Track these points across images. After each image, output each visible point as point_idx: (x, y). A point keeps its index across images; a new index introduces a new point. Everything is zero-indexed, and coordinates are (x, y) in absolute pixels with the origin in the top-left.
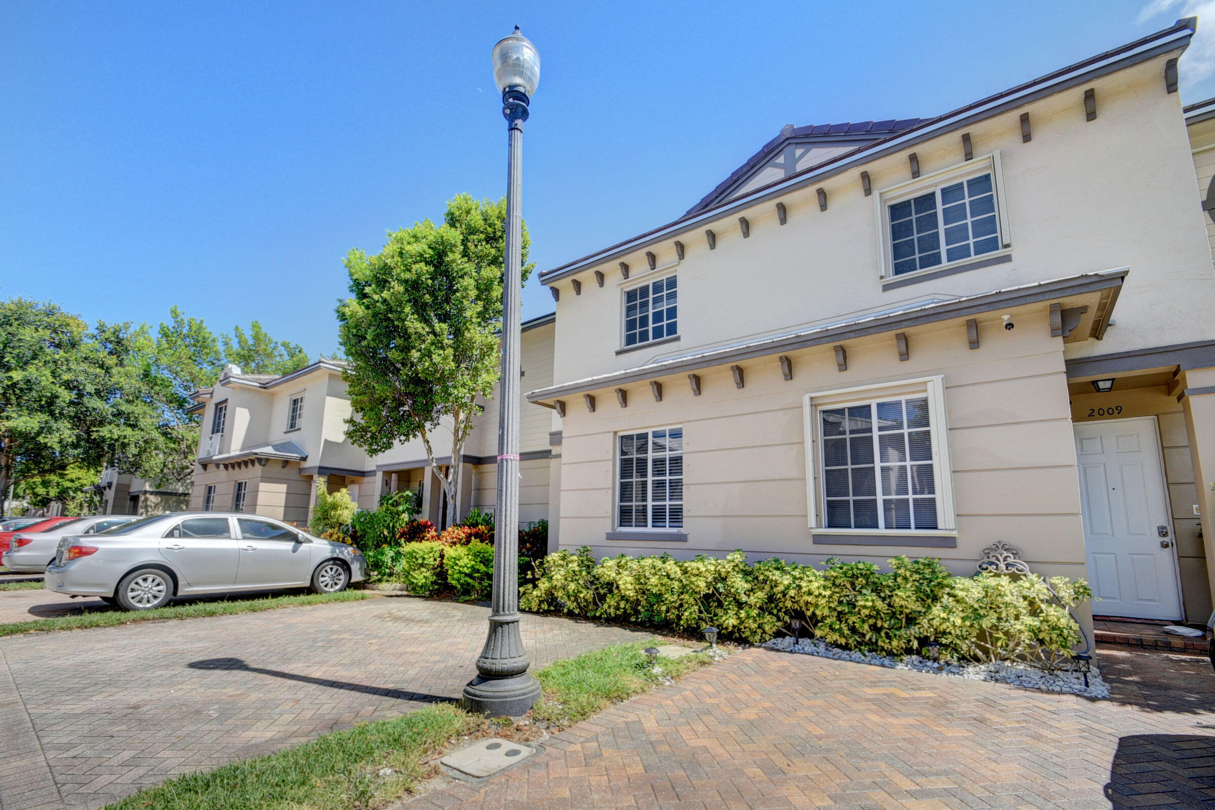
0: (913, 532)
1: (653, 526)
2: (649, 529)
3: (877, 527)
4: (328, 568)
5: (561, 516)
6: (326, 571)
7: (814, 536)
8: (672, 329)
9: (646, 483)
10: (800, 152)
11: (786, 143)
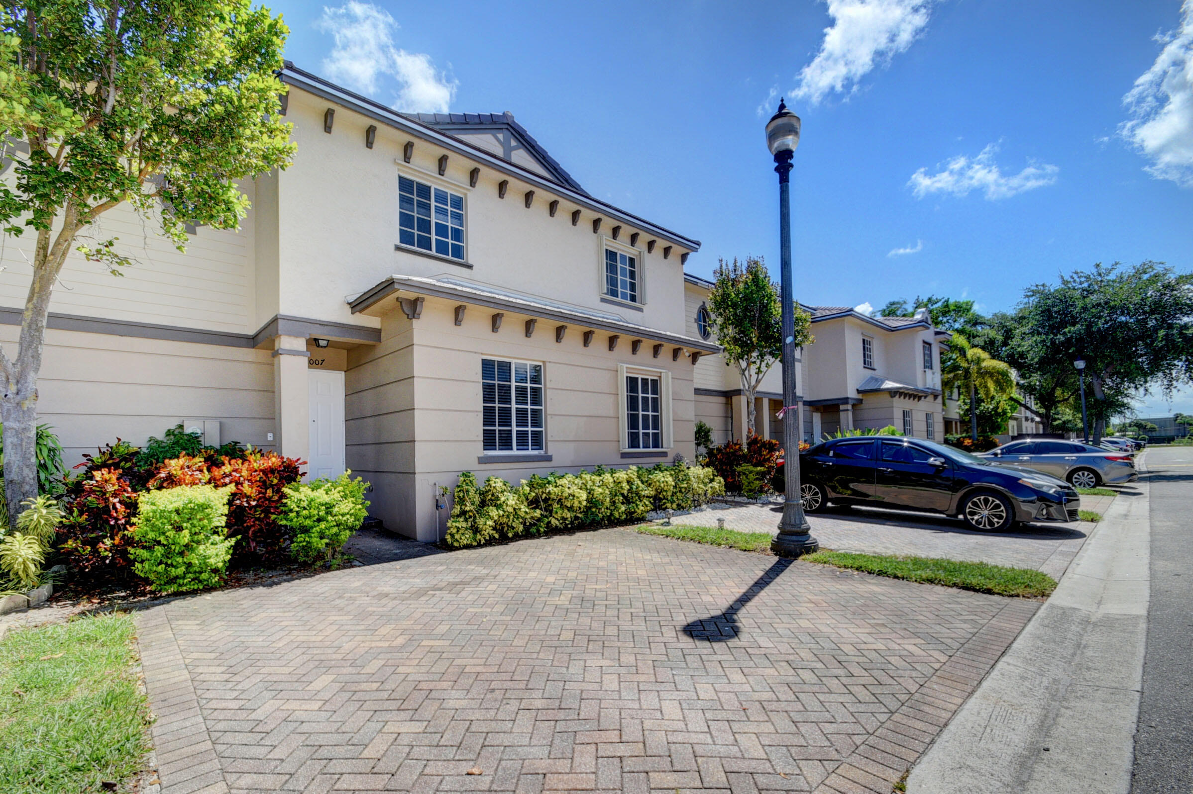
1: (517, 449)
2: (515, 452)
9: (510, 409)
10: (513, 143)
11: (506, 126)
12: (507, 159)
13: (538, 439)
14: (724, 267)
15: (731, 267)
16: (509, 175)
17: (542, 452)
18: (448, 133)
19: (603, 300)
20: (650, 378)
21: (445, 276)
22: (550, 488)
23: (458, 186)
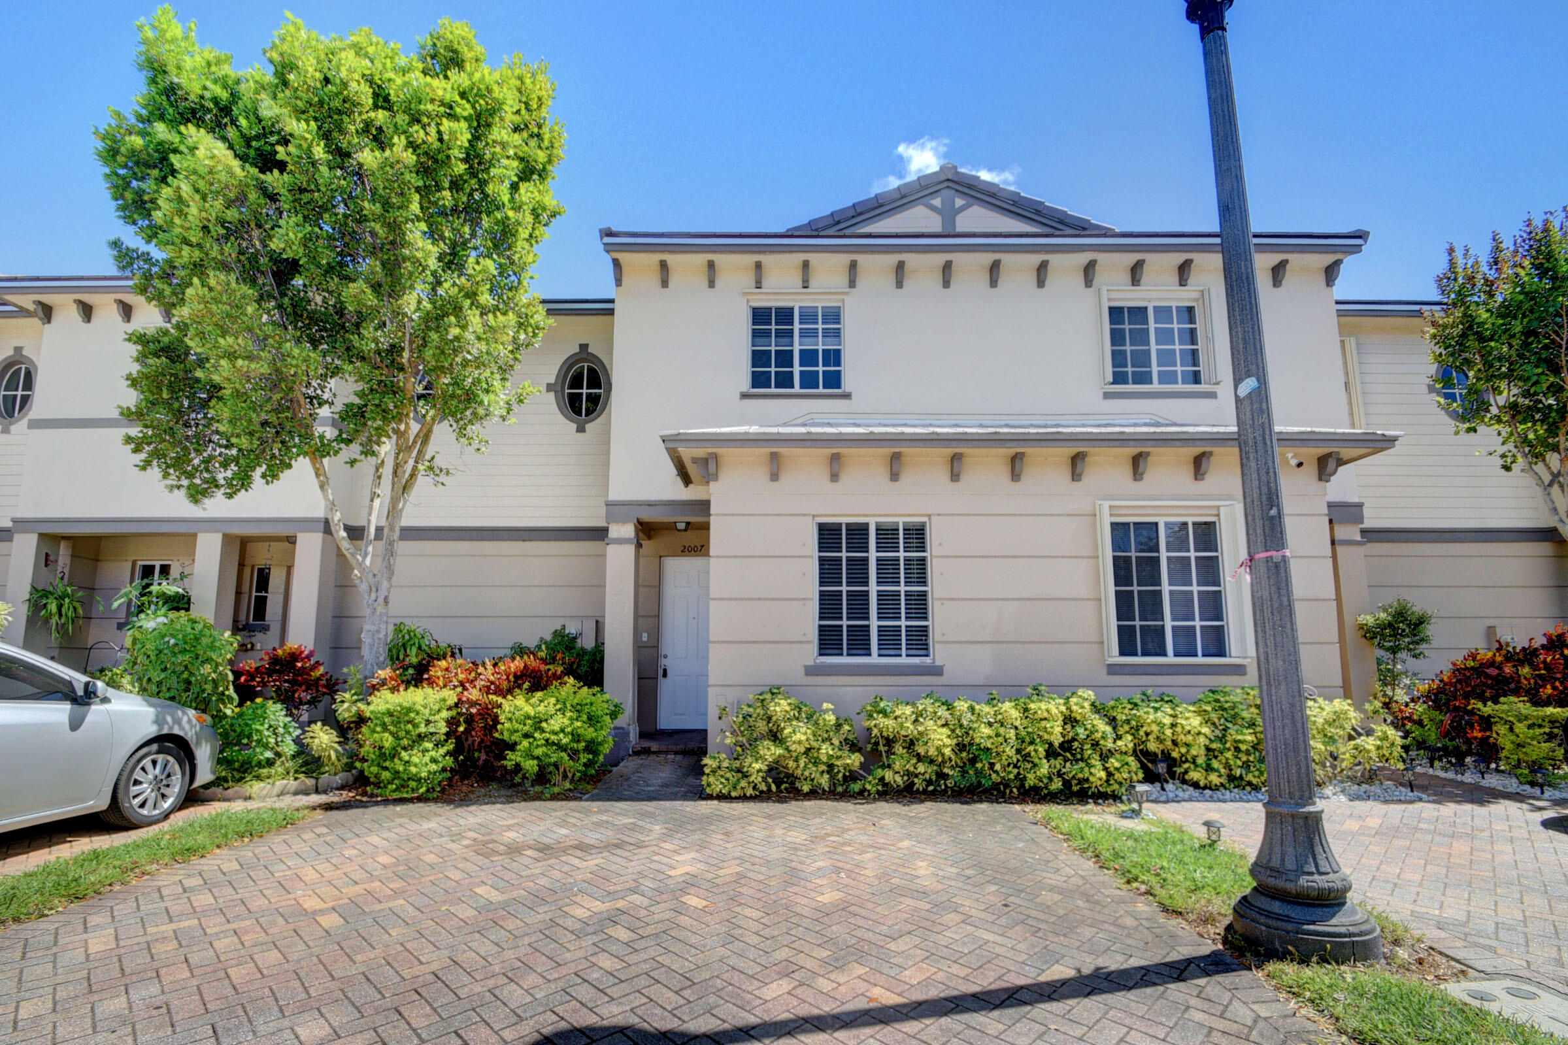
0: (1200, 660)
1: (880, 655)
2: (874, 659)
3: (1165, 654)
4: (147, 762)
5: (712, 639)
6: (143, 769)
7: (1109, 666)
8: (833, 380)
9: (866, 594)
10: (959, 202)
11: (946, 184)
12: (949, 231)
13: (920, 640)
14: (1460, 262)
15: (1484, 258)
16: (900, 252)
17: (928, 660)
18: (848, 232)
19: (1107, 396)
20: (1190, 520)
21: (809, 417)
22: (881, 721)
23: (830, 293)
